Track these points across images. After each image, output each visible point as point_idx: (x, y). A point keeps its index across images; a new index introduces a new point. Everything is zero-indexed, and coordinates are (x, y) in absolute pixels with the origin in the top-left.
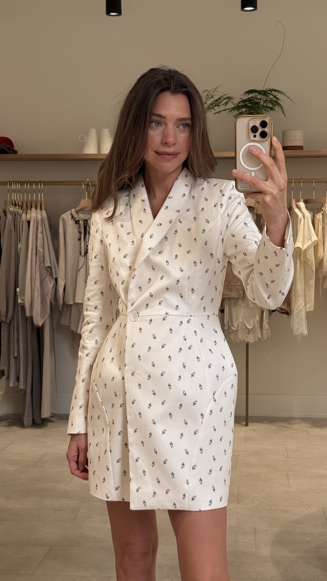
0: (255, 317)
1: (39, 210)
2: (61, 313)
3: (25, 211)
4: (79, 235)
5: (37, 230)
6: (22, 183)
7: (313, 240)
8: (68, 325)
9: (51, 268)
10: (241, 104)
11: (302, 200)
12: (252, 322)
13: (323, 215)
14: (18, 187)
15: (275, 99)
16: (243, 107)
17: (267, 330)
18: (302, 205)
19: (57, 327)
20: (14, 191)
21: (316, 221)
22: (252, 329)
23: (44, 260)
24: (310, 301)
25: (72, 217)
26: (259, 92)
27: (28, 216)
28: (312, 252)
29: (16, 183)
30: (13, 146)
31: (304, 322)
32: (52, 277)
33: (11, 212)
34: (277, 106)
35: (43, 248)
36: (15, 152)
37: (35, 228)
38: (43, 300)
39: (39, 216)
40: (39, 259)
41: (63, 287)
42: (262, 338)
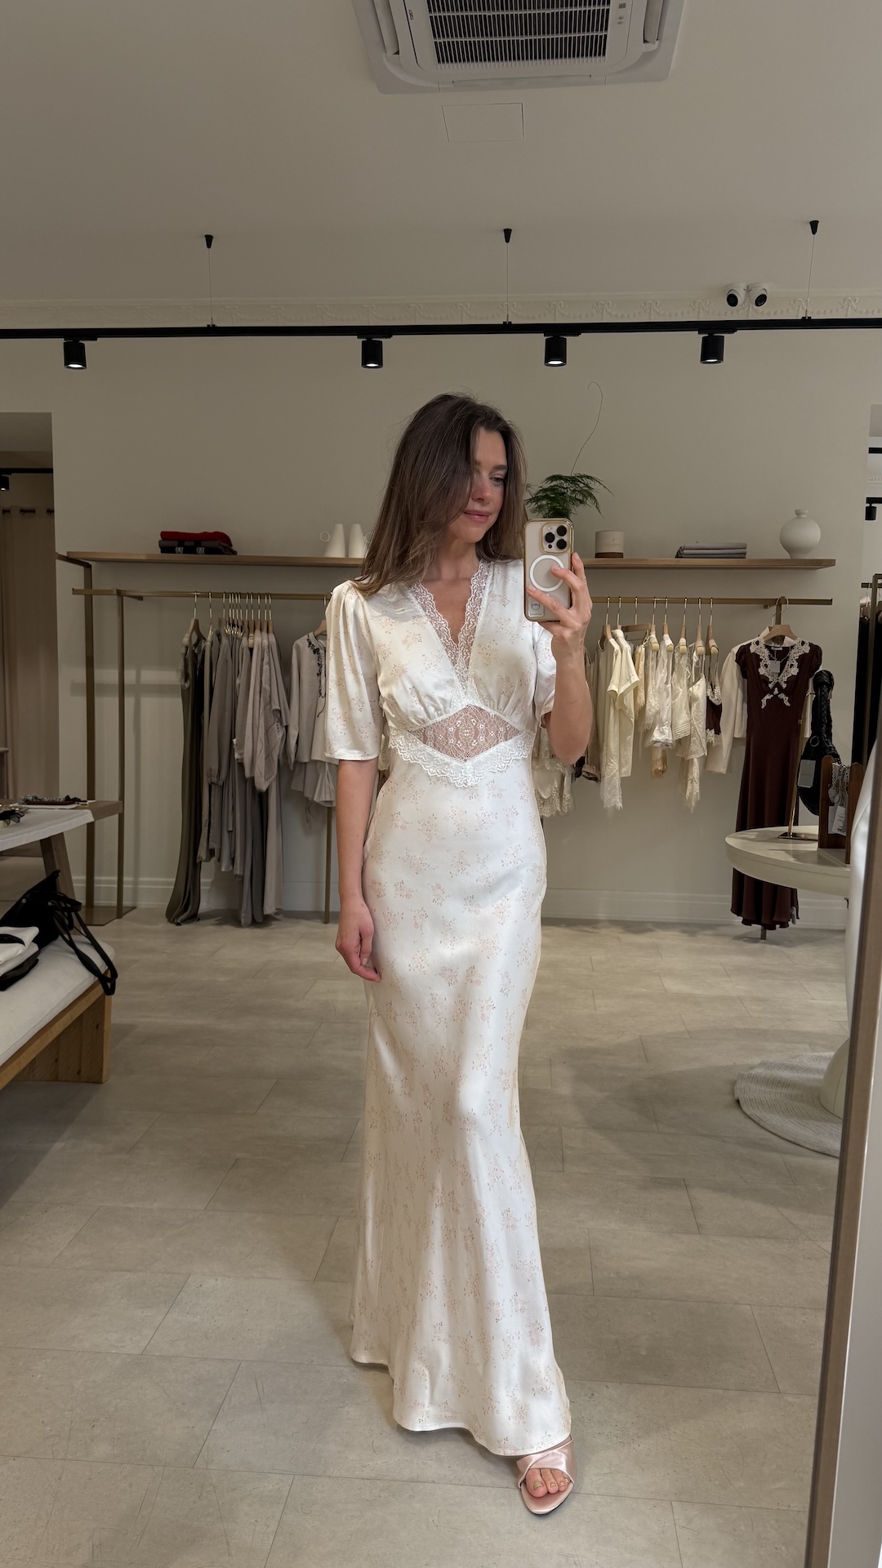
0: (552, 784)
1: (264, 633)
2: (291, 774)
3: (246, 634)
4: (319, 668)
5: (263, 659)
6: (242, 596)
7: (633, 681)
8: (300, 789)
9: (280, 712)
10: (541, 494)
11: (620, 627)
12: (548, 790)
13: (646, 648)
14: (238, 600)
15: (587, 489)
16: (543, 498)
17: (568, 801)
18: (619, 633)
19: (286, 793)
20: (233, 606)
21: (637, 656)
22: (549, 798)
23: (270, 700)
24: (627, 764)
25: (310, 643)
26: (566, 479)
27: (251, 641)
28: (631, 695)
29: (235, 595)
30: (231, 546)
31: (618, 791)
32: (281, 724)
33: (227, 635)
34: (589, 499)
35: (270, 685)
36: (234, 553)
37: (260, 658)
38: (268, 756)
39: (265, 642)
40: (264, 698)
41: (296, 738)
42: (562, 811)
